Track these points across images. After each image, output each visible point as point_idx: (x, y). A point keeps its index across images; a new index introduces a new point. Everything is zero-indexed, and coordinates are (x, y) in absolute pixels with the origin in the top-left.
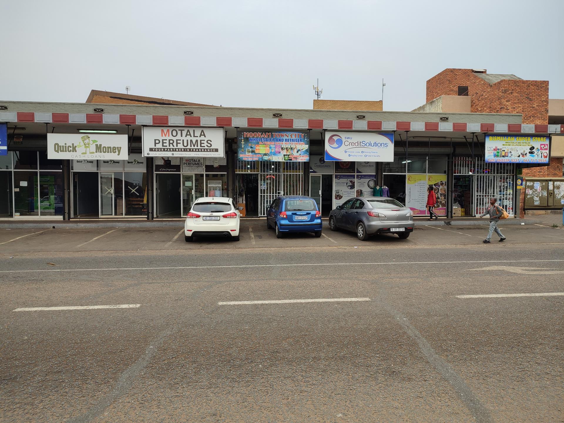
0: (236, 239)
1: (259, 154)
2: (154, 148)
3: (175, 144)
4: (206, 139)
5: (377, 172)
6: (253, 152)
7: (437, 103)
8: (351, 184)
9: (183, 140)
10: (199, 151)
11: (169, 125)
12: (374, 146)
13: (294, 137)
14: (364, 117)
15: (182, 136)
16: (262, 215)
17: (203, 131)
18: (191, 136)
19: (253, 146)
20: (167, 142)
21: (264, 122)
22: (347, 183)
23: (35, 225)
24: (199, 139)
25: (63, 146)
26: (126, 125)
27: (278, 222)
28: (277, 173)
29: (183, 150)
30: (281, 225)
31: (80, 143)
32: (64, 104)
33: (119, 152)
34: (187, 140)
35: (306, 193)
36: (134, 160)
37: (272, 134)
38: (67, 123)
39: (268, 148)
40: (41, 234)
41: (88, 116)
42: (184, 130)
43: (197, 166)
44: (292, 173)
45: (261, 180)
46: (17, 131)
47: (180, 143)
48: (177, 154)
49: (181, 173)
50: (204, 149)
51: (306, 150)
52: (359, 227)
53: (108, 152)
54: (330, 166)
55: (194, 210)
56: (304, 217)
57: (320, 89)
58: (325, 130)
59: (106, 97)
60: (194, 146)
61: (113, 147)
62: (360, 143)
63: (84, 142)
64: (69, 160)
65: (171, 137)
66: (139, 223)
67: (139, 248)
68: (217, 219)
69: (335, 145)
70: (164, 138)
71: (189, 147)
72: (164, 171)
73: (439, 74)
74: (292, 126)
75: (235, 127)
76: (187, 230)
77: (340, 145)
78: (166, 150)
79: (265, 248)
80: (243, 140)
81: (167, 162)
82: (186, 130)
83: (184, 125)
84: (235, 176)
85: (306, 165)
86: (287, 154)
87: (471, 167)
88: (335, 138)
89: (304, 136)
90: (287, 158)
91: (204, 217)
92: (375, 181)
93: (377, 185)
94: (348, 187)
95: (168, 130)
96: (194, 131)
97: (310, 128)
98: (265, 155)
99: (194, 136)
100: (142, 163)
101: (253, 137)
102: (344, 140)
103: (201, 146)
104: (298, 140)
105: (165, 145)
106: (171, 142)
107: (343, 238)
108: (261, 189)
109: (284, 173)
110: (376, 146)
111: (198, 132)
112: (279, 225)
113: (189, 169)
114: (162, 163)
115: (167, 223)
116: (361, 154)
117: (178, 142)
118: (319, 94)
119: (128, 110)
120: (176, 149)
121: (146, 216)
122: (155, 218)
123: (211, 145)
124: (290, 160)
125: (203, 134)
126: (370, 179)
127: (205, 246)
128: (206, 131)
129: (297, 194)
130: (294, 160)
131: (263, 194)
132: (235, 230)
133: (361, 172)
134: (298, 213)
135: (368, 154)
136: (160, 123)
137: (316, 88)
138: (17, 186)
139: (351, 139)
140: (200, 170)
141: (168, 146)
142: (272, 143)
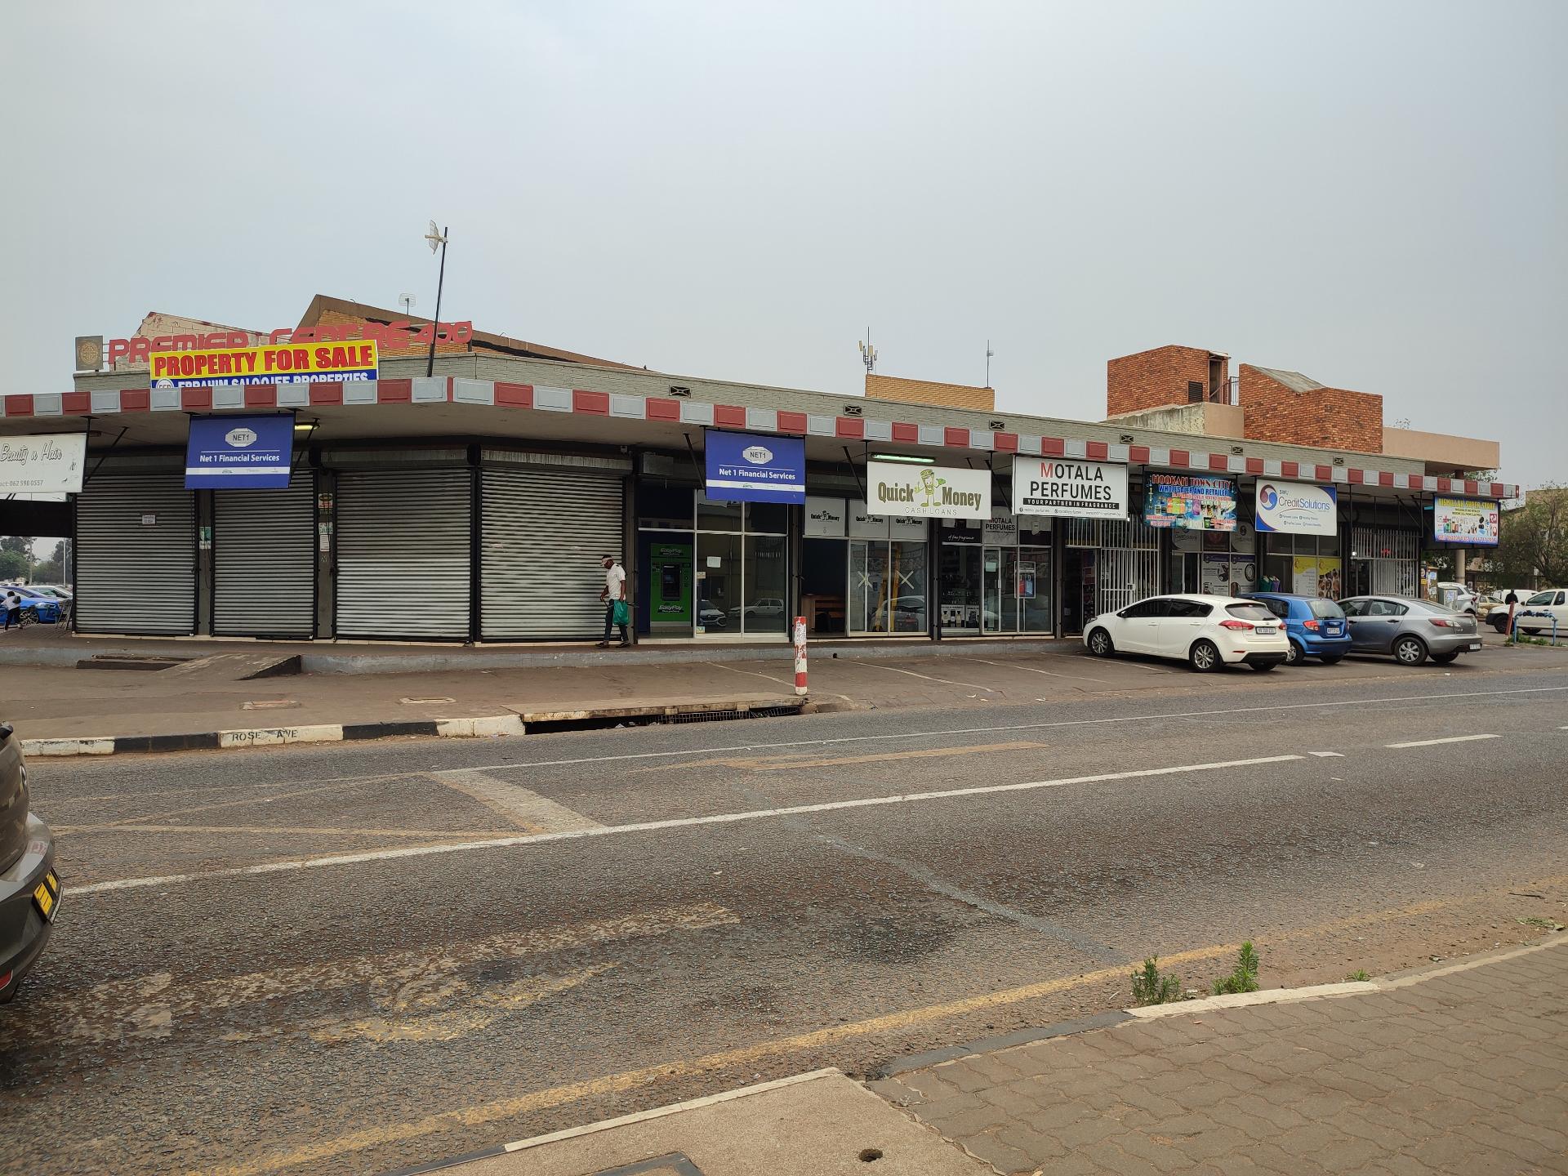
1: (1172, 514)
2: (1029, 499)
3: (1059, 492)
4: (1103, 485)
5: (1258, 551)
6: (1164, 510)
7: (1190, 415)
9: (1071, 485)
10: (1091, 507)
11: (1063, 455)
13: (1220, 488)
15: (1070, 477)
17: (1099, 469)
18: (1082, 478)
19: (1164, 500)
20: (1048, 486)
24: (1094, 483)
25: (892, 489)
29: (1070, 504)
31: (918, 483)
33: (978, 503)
34: (1077, 486)
37: (1194, 480)
39: (1184, 505)
42: (1073, 466)
44: (1146, 549)
47: (1066, 491)
48: (1064, 512)
49: (981, 544)
50: (1100, 504)
51: (1233, 511)
52: (1404, 646)
53: (961, 504)
58: (1259, 477)
60: (1086, 496)
61: (969, 494)
63: (924, 482)
65: (1055, 479)
69: (1268, 504)
70: (1044, 479)
71: (1079, 499)
72: (955, 541)
75: (1142, 465)
76: (1235, 651)
77: (1273, 503)
78: (1047, 503)
80: (1151, 489)
83: (1085, 457)
84: (1062, 552)
85: (1166, 535)
86: (1208, 517)
88: (1269, 491)
89: (1231, 485)
90: (1208, 525)
91: (1257, 629)
94: (1220, 577)
95: (1051, 465)
96: (1087, 468)
98: (1180, 516)
99: (1087, 479)
101: (1166, 485)
102: (1279, 496)
103: (1096, 498)
104: (1223, 493)
105: (1045, 492)
106: (1055, 487)
108: (1103, 578)
111: (1092, 471)
113: (994, 538)
117: (1065, 488)
120: (1061, 501)
121: (927, 633)
123: (1109, 498)
125: (1099, 475)
128: (1105, 470)
130: (1217, 528)
131: (1105, 590)
132: (1289, 650)
135: (1307, 521)
136: (1052, 453)
137: (866, 348)
138: (702, 566)
139: (1288, 494)
140: (1011, 541)
141: (1050, 495)
142: (1189, 495)
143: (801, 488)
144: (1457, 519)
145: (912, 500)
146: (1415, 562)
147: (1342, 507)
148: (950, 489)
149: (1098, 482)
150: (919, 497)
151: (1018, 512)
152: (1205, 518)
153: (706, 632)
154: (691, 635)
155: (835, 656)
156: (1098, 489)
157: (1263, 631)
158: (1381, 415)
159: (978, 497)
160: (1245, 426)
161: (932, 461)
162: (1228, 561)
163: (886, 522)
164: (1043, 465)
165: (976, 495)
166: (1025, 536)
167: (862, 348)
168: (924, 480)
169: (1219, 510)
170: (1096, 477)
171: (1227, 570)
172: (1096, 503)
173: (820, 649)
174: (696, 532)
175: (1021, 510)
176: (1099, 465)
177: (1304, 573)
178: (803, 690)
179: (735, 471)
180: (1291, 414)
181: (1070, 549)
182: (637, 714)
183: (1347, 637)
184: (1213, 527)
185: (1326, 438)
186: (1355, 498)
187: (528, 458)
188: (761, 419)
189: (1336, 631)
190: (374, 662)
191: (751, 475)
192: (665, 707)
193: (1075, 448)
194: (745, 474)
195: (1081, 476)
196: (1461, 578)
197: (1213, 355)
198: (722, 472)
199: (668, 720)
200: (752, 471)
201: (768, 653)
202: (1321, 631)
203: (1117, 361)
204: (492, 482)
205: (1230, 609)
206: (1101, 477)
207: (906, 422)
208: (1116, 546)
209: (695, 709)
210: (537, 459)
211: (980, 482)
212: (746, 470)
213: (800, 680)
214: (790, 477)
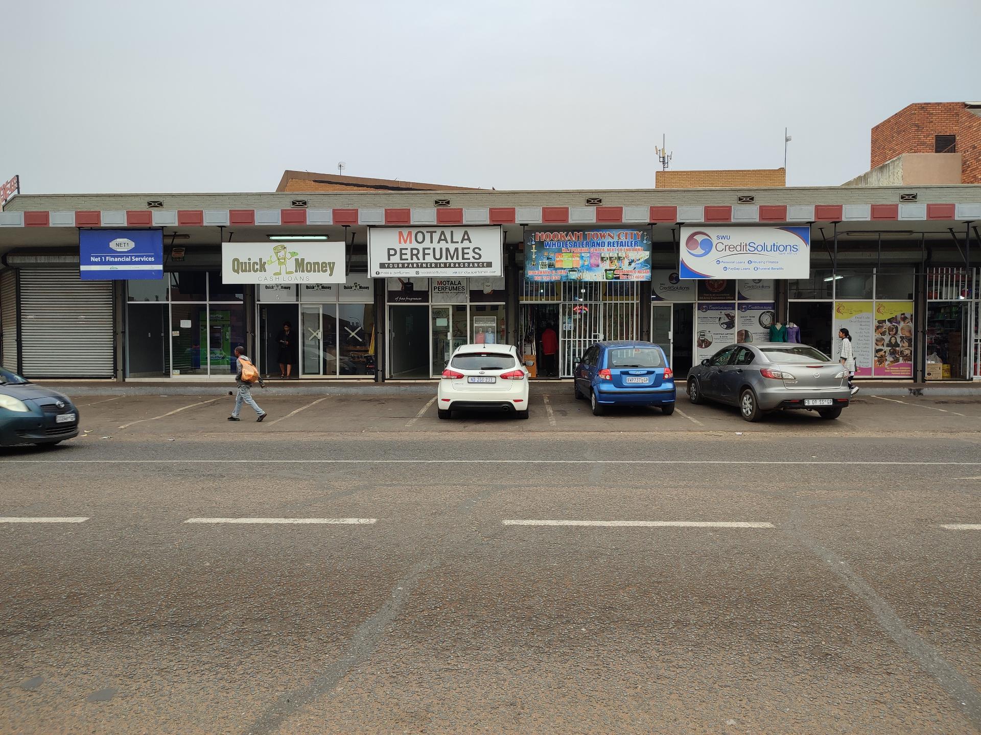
0: (522, 416)
1: (562, 269)
2: (386, 263)
3: (421, 256)
4: (472, 246)
5: (777, 298)
6: (550, 266)
7: (894, 168)
8: (727, 320)
9: (434, 249)
10: (460, 267)
11: (412, 223)
12: (771, 250)
13: (623, 239)
14: (752, 199)
15: (432, 242)
16: (566, 376)
17: (466, 233)
18: (447, 242)
19: (551, 256)
20: (408, 252)
21: (571, 214)
22: (720, 318)
23: (203, 389)
24: (460, 246)
25: (245, 263)
26: (343, 226)
27: (595, 388)
28: (593, 303)
29: (433, 265)
30: (601, 392)
31: (271, 256)
32: (247, 194)
33: (332, 270)
34: (441, 249)
35: (645, 337)
36: (355, 284)
37: (584, 234)
38: (251, 225)
39: (578, 259)
40: (213, 404)
41: (284, 212)
42: (435, 232)
43: (456, 291)
44: (619, 302)
45: (564, 314)
46: (177, 241)
47: (429, 254)
48: (424, 273)
49: (430, 304)
50: (469, 263)
51: (646, 261)
52: (745, 398)
53: (315, 271)
54: (688, 288)
55: (452, 365)
56: (643, 378)
57: (668, 153)
58: (681, 224)
59: (307, 182)
60: (452, 258)
61: (323, 263)
62: (745, 247)
63: (277, 255)
64: (254, 284)
65: (415, 245)
66: (362, 388)
67: (364, 428)
68: (491, 381)
69: (699, 251)
70: (403, 246)
71: (443, 260)
72: (401, 301)
73: (896, 114)
74: (620, 219)
75: (521, 225)
76: (442, 400)
77: (707, 250)
78: (406, 265)
79: (574, 433)
80: (534, 246)
81: (408, 287)
82: (439, 231)
83: (435, 223)
84: (519, 308)
85: (645, 287)
86: (611, 268)
87: (963, 287)
88: (699, 238)
89: (643, 236)
90: (610, 276)
91: (470, 378)
92: (773, 315)
93: (778, 321)
94: (722, 326)
95: (410, 233)
96: (452, 232)
97: (653, 222)
98: (572, 270)
99: (452, 242)
100: (367, 288)
101: (552, 240)
102: (715, 241)
103: (463, 258)
104: (631, 244)
105: (404, 257)
106: (415, 252)
107: (715, 417)
108: (564, 329)
109: (606, 302)
110: (775, 250)
111: (458, 234)
112: (597, 393)
113: (443, 298)
114: (398, 287)
115: (408, 388)
116: (747, 266)
117: (427, 251)
118: (666, 162)
119: (345, 200)
120: (422, 263)
121: (373, 377)
122: (388, 379)
123: (480, 256)
124: (616, 278)
125: (466, 238)
126: (764, 311)
127: (472, 426)
128: (472, 233)
129: (627, 338)
130: (623, 279)
131: (567, 339)
132: (522, 400)
133: (745, 299)
134: (632, 371)
135: (761, 265)
136: (397, 222)
139: (729, 238)
140: (461, 300)
141: (409, 259)
142: (585, 249)
143: (160, 267)
145: (265, 271)
148: (303, 260)
149: (466, 244)
150: (272, 268)
151: (374, 275)
152: (606, 270)
153: (181, 374)
156: (466, 251)
159: (332, 266)
160: (963, 172)
161: (325, 238)
164: (400, 234)
165: (330, 263)
166: (476, 295)
167: (658, 151)
168: (276, 253)
170: (463, 239)
172: (464, 263)
175: (377, 273)
176: (466, 229)
179: (103, 258)
181: (524, 305)
184: (618, 278)
188: (113, 218)
191: (116, 260)
194: (112, 259)
195: (445, 240)
198: (93, 259)
200: (117, 257)
206: (469, 239)
211: (337, 252)
212: (112, 256)
214: (150, 259)
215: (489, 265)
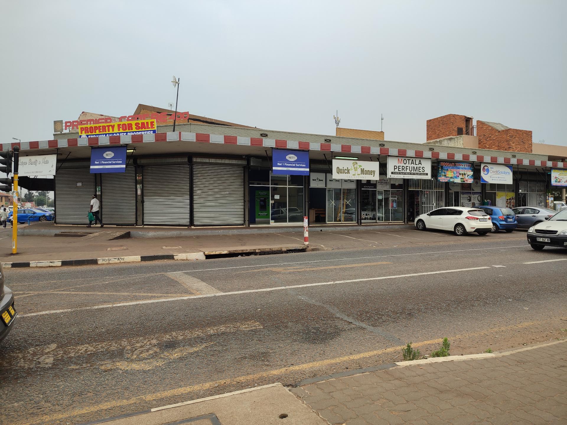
1: (448, 177)
2: (394, 172)
3: (405, 169)
4: (422, 166)
6: (445, 176)
9: (410, 167)
10: (418, 175)
13: (467, 167)
15: (409, 164)
17: (420, 161)
18: (414, 164)
19: (445, 172)
20: (401, 167)
22: (467, 197)
24: (418, 166)
25: (342, 169)
26: (377, 155)
29: (409, 174)
31: (352, 167)
33: (374, 174)
34: (412, 167)
37: (457, 164)
39: (453, 173)
42: (410, 160)
43: (386, 184)
48: (408, 177)
49: (377, 189)
50: (421, 173)
51: (472, 176)
53: (368, 174)
58: (482, 162)
60: (415, 171)
61: (371, 171)
65: (403, 165)
69: (486, 173)
70: (399, 165)
71: (412, 172)
75: (440, 159)
77: (488, 172)
78: (400, 173)
80: (440, 168)
84: (407, 192)
88: (486, 168)
89: (472, 166)
94: (468, 200)
95: (402, 160)
96: (415, 160)
98: (451, 178)
99: (416, 164)
101: (445, 166)
102: (490, 169)
103: (419, 171)
104: (468, 169)
105: (399, 170)
106: (403, 168)
113: (381, 187)
114: (365, 182)
117: (407, 168)
120: (405, 173)
121: (356, 222)
123: (424, 171)
128: (423, 161)
134: (508, 217)
135: (501, 179)
136: (402, 155)
137: (336, 118)
138: (273, 198)
139: (493, 169)
140: (388, 188)
141: (401, 170)
142: (455, 170)
143: (308, 170)
144: (560, 177)
145: (349, 173)
146: (544, 194)
147: (514, 173)
148: (364, 169)
149: (420, 165)
150: (352, 172)
151: (389, 177)
152: (461, 178)
153: (275, 222)
154: (269, 223)
155: (321, 231)
156: (420, 168)
157: (482, 220)
158: (532, 139)
159: (374, 172)
160: (479, 144)
161: (357, 159)
162: (471, 194)
163: (340, 181)
164: (399, 159)
165: (373, 171)
166: (393, 186)
167: (335, 118)
168: (354, 165)
169: (467, 175)
170: (419, 163)
171: (470, 198)
172: (419, 173)
173: (316, 228)
174: (270, 186)
175: (390, 176)
176: (420, 159)
177: (501, 198)
178: (307, 243)
179: (283, 164)
180: (496, 139)
181: (410, 190)
182: (246, 252)
183: (516, 222)
184: (464, 182)
185: (510, 147)
186: (519, 170)
187: (209, 160)
188: (293, 145)
189: (511, 220)
190: (155, 234)
191: (289, 165)
192: (256, 249)
193: (411, 153)
194: (287, 165)
195: (413, 163)
196: (564, 200)
197: (466, 117)
198: (278, 164)
199: (257, 254)
200: (290, 163)
201: (296, 230)
202: (505, 220)
203: (430, 120)
204: (197, 169)
205: (469, 212)
206: (421, 163)
207: (348, 145)
208: (427, 189)
209: (267, 250)
210: (213, 161)
211: (375, 166)
212: (287, 163)
213: (306, 239)
214: (304, 165)
215: (427, 174)
